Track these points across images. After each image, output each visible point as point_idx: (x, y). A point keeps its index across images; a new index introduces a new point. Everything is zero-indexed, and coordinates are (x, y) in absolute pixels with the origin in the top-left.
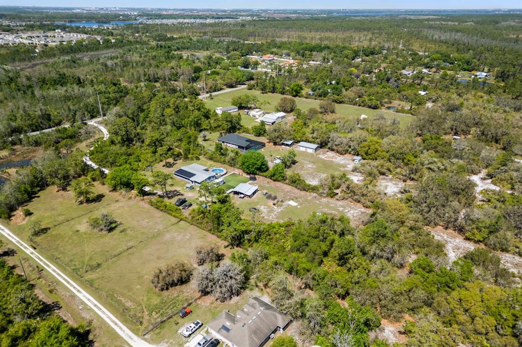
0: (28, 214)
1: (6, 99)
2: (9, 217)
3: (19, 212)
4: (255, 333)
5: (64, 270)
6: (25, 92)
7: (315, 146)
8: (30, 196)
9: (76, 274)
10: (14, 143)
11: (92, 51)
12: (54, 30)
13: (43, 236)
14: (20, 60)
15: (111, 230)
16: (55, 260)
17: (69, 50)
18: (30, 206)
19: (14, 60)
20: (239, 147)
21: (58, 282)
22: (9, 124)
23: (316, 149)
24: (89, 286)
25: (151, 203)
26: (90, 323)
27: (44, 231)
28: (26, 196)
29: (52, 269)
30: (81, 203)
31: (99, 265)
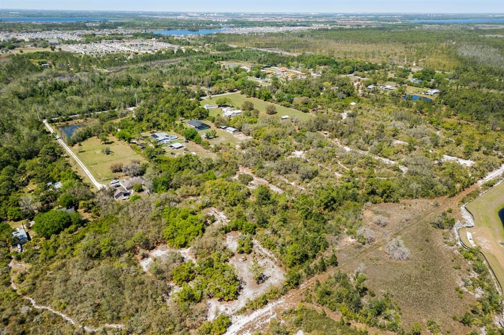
0: (80, 145)
1: (94, 92)
2: (73, 146)
3: (77, 145)
4: (131, 183)
5: (84, 163)
6: (104, 89)
7: (234, 129)
8: (84, 139)
9: (87, 165)
10: (87, 117)
11: (165, 59)
12: (151, 38)
13: (82, 153)
14: (115, 65)
15: (108, 154)
16: (82, 161)
17: (148, 59)
18: (82, 143)
19: (110, 65)
20: (196, 127)
21: (80, 167)
22: (88, 107)
23: (234, 131)
24: (90, 169)
25: (131, 146)
26: (84, 177)
27: (83, 152)
28: (81, 138)
29: (80, 163)
30: (103, 144)
31: (96, 164)
